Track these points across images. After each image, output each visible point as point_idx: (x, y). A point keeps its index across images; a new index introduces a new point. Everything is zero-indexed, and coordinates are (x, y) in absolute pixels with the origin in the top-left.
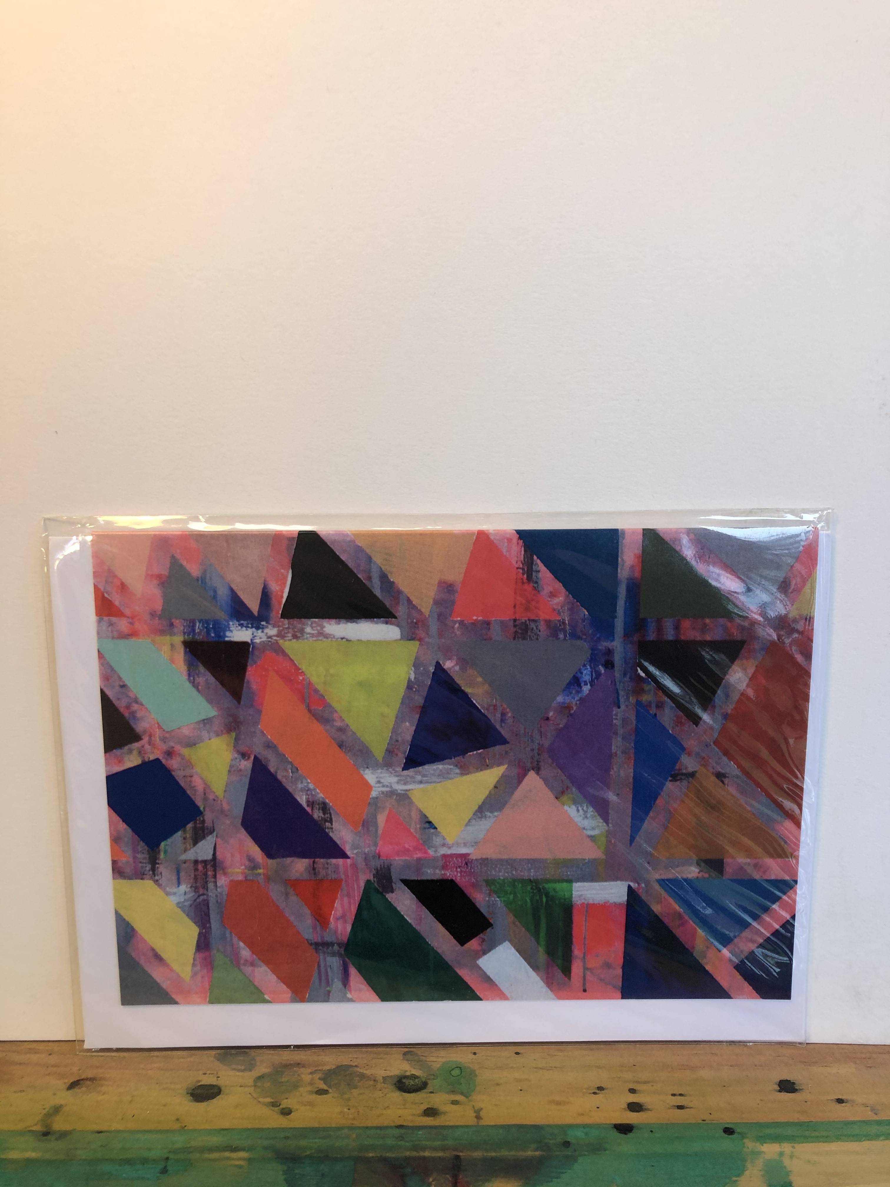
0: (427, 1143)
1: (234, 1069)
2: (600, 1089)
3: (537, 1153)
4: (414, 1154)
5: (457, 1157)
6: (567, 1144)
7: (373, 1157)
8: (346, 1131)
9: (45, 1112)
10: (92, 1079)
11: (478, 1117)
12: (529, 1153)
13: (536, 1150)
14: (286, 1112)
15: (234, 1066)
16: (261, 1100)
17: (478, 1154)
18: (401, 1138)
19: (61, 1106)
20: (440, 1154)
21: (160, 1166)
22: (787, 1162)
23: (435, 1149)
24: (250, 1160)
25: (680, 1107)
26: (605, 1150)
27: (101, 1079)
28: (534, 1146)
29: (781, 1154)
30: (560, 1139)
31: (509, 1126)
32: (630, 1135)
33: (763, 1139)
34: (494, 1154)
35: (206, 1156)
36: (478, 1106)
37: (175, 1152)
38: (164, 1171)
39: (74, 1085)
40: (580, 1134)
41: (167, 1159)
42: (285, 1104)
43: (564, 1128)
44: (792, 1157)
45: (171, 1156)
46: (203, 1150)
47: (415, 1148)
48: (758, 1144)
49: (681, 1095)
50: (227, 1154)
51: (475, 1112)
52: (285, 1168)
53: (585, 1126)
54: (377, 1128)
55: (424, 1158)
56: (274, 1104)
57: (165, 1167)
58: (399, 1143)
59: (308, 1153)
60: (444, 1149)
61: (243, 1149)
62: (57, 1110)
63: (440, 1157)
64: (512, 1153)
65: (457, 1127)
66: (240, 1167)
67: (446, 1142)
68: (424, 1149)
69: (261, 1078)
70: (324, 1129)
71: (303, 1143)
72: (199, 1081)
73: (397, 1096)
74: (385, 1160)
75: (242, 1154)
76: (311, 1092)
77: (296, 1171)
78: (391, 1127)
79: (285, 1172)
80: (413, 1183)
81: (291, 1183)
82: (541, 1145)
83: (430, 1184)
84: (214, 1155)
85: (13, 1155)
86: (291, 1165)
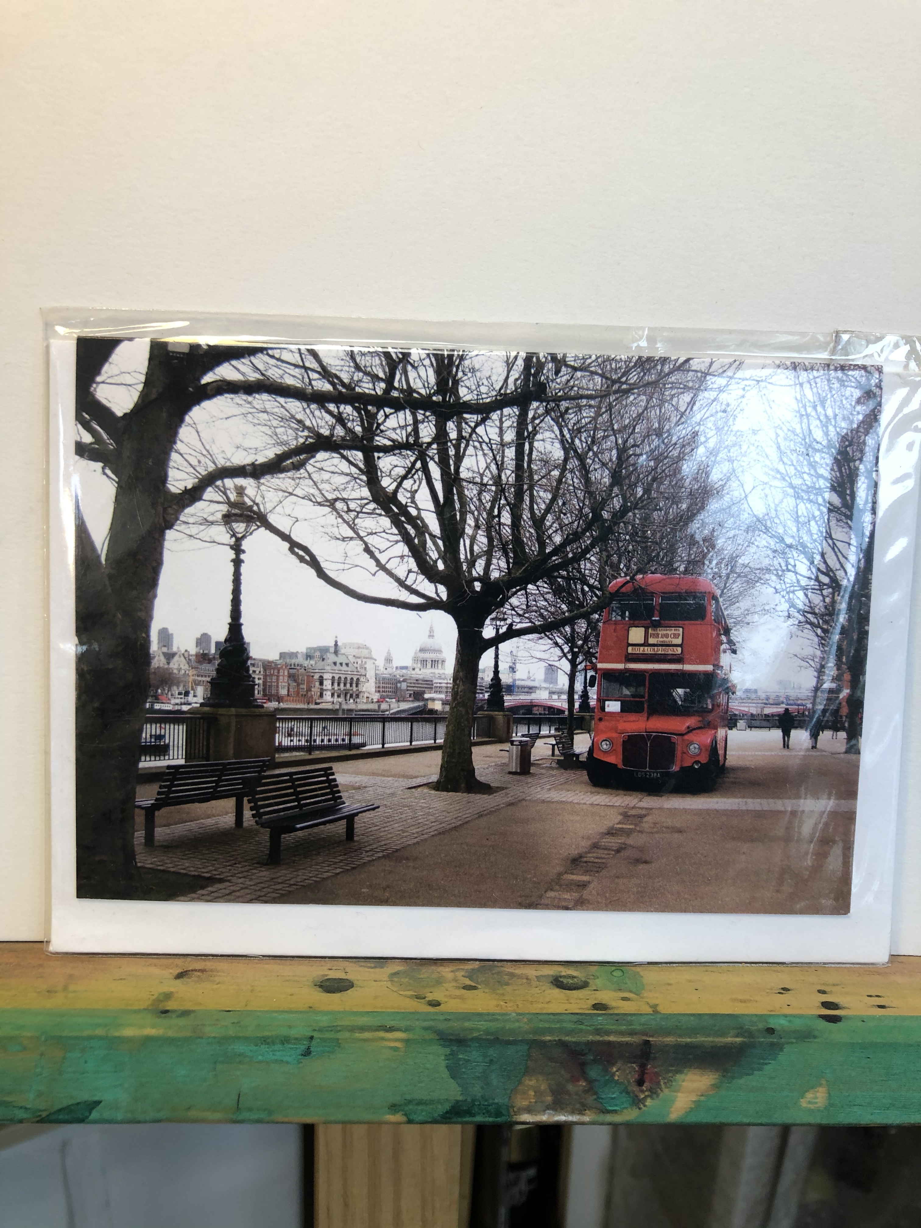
0: (612, 1027)
2: (786, 989)
3: (738, 1040)
4: (598, 1038)
5: (647, 1043)
6: (771, 1031)
7: (550, 1041)
8: (513, 1016)
9: (154, 997)
10: (202, 971)
12: (729, 1040)
13: (737, 1036)
14: (435, 1003)
16: (401, 993)
17: (670, 1040)
18: (577, 1023)
20: (627, 1039)
21: (302, 1048)
23: (622, 1033)
24: (407, 1041)
25: (882, 1006)
26: (815, 1037)
27: (212, 971)
28: (732, 1032)
30: (761, 1026)
31: (700, 1015)
32: (839, 1024)
34: (689, 1040)
35: (357, 1035)
36: (652, 1001)
37: (320, 1030)
38: (307, 1053)
39: (181, 976)
40: (782, 1022)
41: (312, 1038)
45: (316, 1035)
46: (352, 1029)
47: (598, 1032)
49: (877, 996)
50: (382, 1034)
51: (651, 1007)
52: (448, 1051)
54: (549, 1014)
55: (609, 1043)
56: (418, 997)
57: (309, 1048)
58: (577, 1027)
59: (475, 1035)
60: (632, 1033)
61: (398, 1030)
63: (627, 1042)
64: (710, 1039)
66: (396, 1049)
67: (633, 1028)
68: (608, 1033)
69: (396, 974)
70: (488, 1014)
71: (467, 1024)
72: (327, 975)
73: (557, 992)
74: (562, 1044)
75: (399, 1035)
76: (458, 988)
77: (460, 1056)
78: (562, 1014)
79: (447, 1057)
80: (594, 1072)
81: (454, 1071)
82: (742, 1031)
83: (613, 1075)
84: (367, 1035)
85: (128, 1032)
86: (455, 1048)
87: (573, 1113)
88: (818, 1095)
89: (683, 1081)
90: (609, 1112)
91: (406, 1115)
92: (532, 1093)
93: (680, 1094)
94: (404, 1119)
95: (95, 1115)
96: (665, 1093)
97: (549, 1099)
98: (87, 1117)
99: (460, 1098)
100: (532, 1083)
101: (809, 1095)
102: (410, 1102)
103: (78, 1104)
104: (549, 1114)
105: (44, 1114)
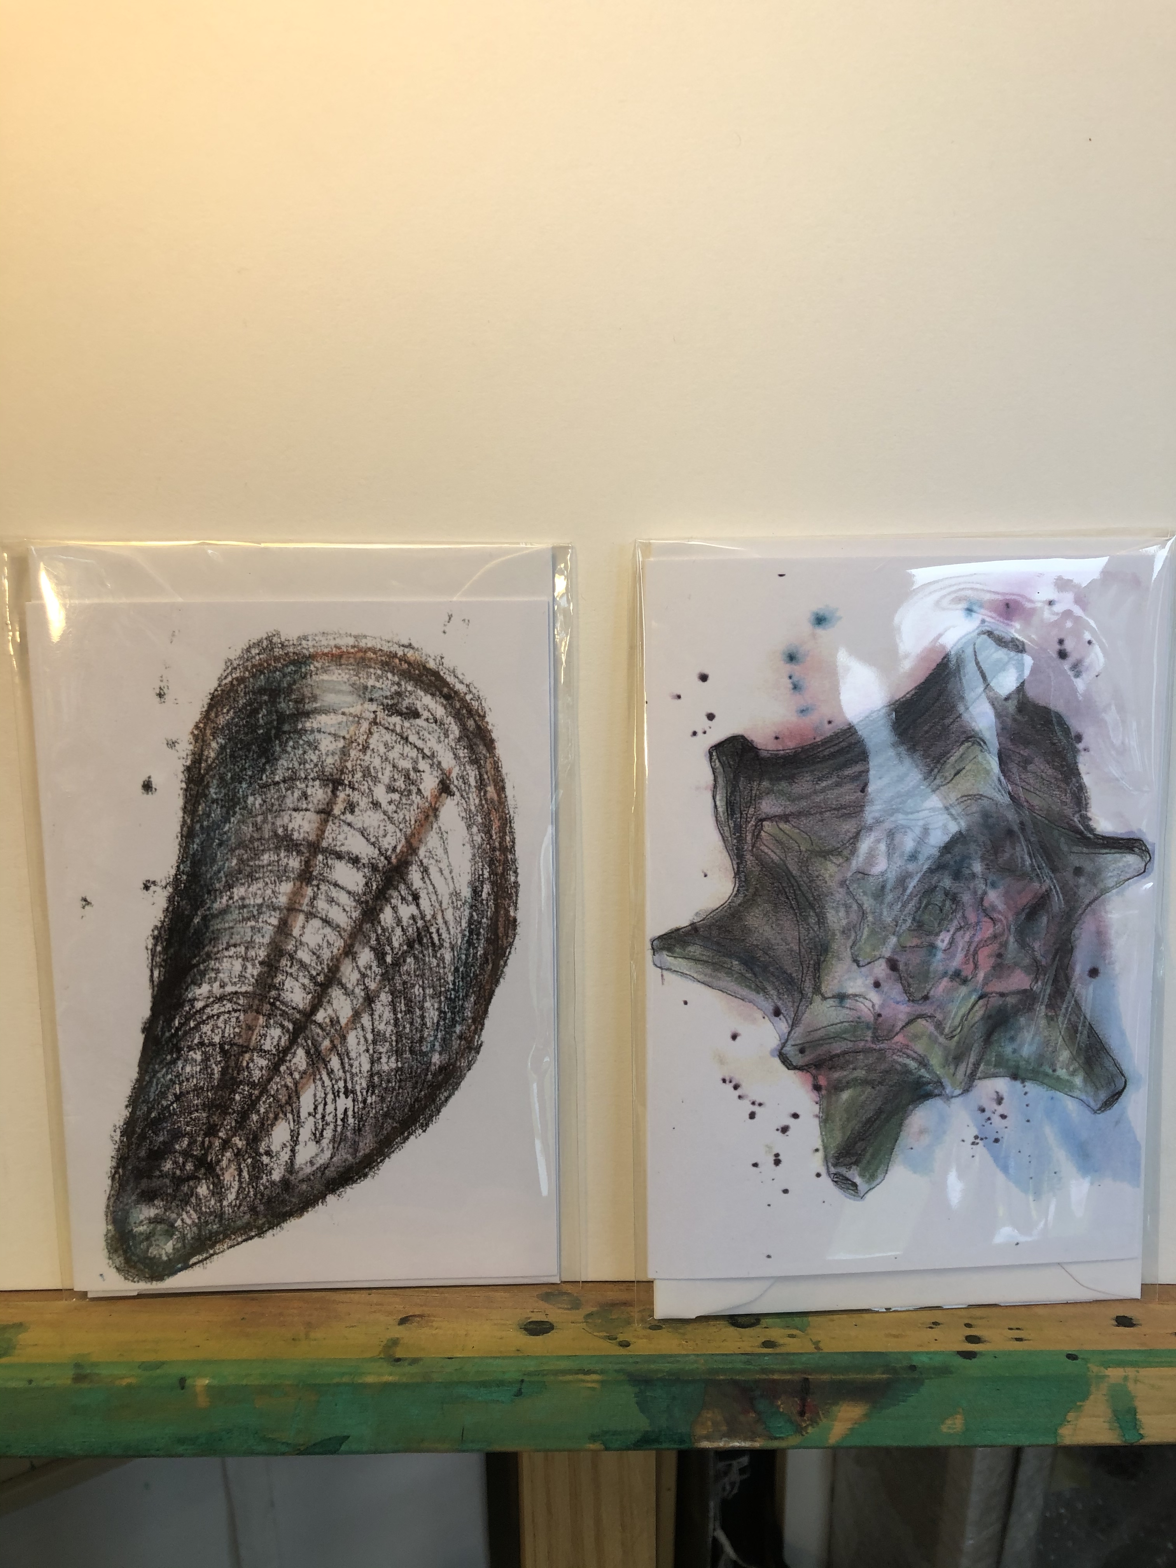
0: (775, 1367)
1: (559, 1308)
2: (935, 1323)
3: (884, 1376)
4: (764, 1377)
5: (806, 1380)
6: (913, 1368)
7: (723, 1380)
8: (693, 1357)
9: (383, 1344)
10: (421, 1316)
11: (818, 1348)
12: (877, 1376)
13: (883, 1373)
14: (625, 1344)
15: (560, 1306)
16: (596, 1334)
17: (825, 1377)
18: (748, 1362)
19: (398, 1339)
20: (788, 1377)
21: (515, 1389)
22: (1131, 1386)
23: (784, 1372)
24: (602, 1382)
25: (1019, 1339)
26: (951, 1373)
27: (429, 1316)
28: (880, 1370)
29: (1126, 1378)
30: (905, 1363)
31: (853, 1353)
32: (974, 1360)
33: (1106, 1365)
34: (842, 1377)
35: (561, 1378)
36: (815, 1339)
37: (529, 1374)
38: (519, 1393)
39: (403, 1321)
40: (925, 1359)
41: (522, 1381)
42: (621, 1337)
43: (907, 1355)
44: (1136, 1381)
45: (526, 1378)
46: (557, 1373)
47: (763, 1371)
48: (1102, 1369)
49: (1018, 1329)
50: (581, 1377)
51: (814, 1343)
52: (637, 1390)
53: (927, 1353)
54: (723, 1355)
55: (774, 1381)
56: (611, 1338)
57: (520, 1389)
58: (748, 1367)
59: (659, 1376)
60: (792, 1372)
61: (594, 1372)
62: (395, 1342)
63: (789, 1380)
64: (861, 1376)
65: (801, 1354)
66: (593, 1389)
67: (794, 1366)
68: (773, 1372)
69: (590, 1315)
70: (671, 1356)
71: (652, 1366)
72: (529, 1318)
73: (732, 1331)
74: (735, 1383)
75: (595, 1377)
76: (644, 1328)
77: (648, 1394)
78: (735, 1354)
79: (636, 1395)
80: (762, 1405)
81: (643, 1405)
82: (887, 1369)
83: (779, 1407)
84: (569, 1378)
85: (370, 1379)
86: (643, 1387)
87: (745, 1440)
88: (957, 1421)
89: (839, 1411)
90: (776, 1438)
91: (603, 1443)
92: (709, 1423)
93: (836, 1423)
94: (602, 1447)
95: (344, 1447)
96: (824, 1422)
97: (724, 1428)
98: (338, 1450)
99: (649, 1429)
100: (709, 1415)
101: (949, 1422)
102: (606, 1433)
103: (330, 1439)
104: (725, 1441)
105: (302, 1448)
